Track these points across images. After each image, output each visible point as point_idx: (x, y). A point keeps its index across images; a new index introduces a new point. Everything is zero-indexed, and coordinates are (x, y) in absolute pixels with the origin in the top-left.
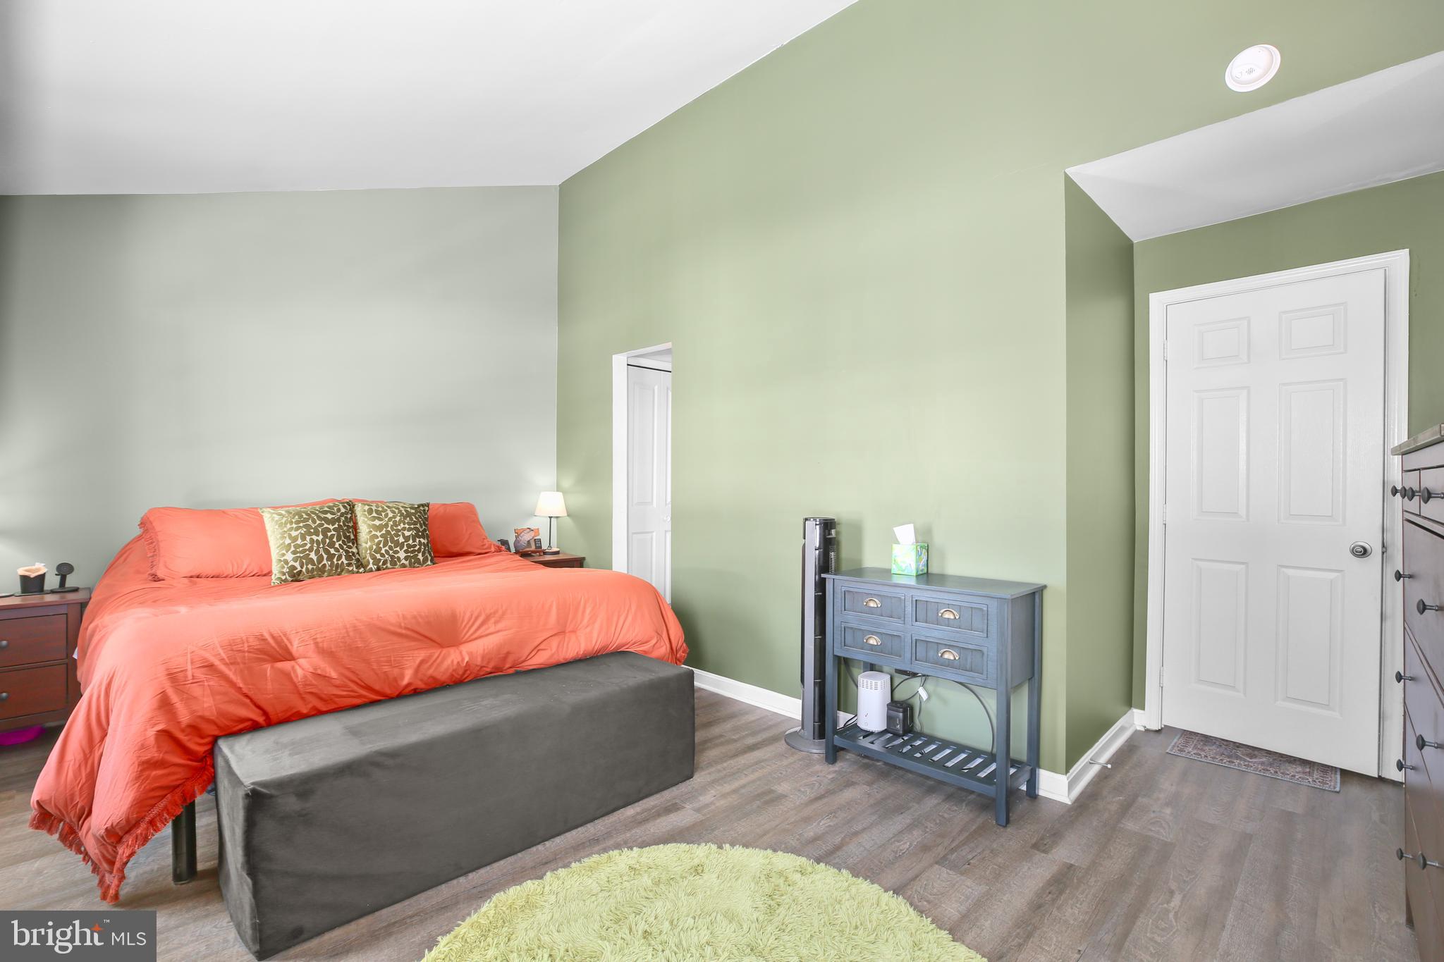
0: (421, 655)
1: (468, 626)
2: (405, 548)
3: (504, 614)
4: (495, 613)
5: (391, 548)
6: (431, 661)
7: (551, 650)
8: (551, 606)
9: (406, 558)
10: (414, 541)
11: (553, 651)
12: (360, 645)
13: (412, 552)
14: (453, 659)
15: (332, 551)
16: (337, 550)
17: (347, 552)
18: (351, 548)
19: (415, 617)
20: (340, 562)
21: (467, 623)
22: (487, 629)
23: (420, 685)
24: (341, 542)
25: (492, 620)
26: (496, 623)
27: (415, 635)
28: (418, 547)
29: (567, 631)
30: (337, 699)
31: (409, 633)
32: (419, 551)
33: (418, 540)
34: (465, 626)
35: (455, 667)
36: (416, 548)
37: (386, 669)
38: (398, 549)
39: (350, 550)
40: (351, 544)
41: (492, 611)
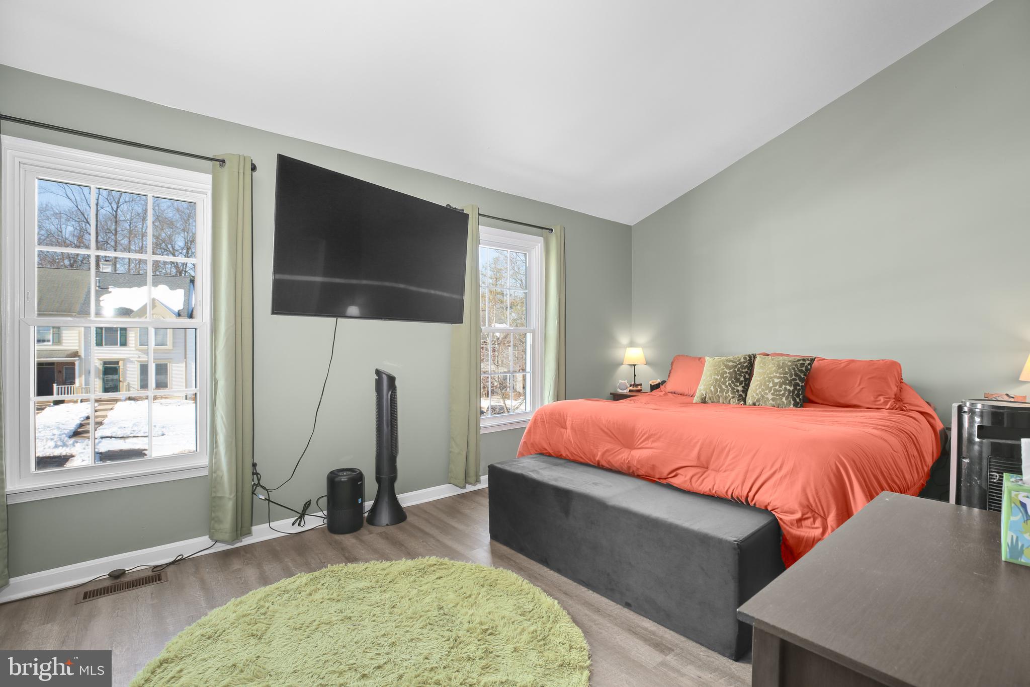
0: (608, 446)
1: (639, 437)
2: (772, 392)
3: (660, 437)
4: (655, 434)
5: (763, 390)
6: (612, 452)
7: (685, 477)
8: (697, 442)
9: (773, 399)
10: (781, 387)
11: (686, 479)
12: (586, 430)
13: (777, 395)
14: (623, 456)
15: (724, 387)
16: (727, 387)
17: (733, 389)
18: (737, 386)
19: (614, 423)
20: (727, 395)
21: (639, 436)
22: (646, 444)
23: (603, 463)
24: (730, 382)
25: (652, 439)
26: (653, 442)
27: (611, 434)
28: (783, 392)
29: (711, 467)
30: (574, 455)
31: (608, 431)
32: (783, 395)
33: (784, 386)
34: (637, 438)
35: (622, 461)
36: (781, 393)
37: (592, 448)
38: (767, 391)
39: (736, 388)
40: (738, 384)
41: (654, 433)
